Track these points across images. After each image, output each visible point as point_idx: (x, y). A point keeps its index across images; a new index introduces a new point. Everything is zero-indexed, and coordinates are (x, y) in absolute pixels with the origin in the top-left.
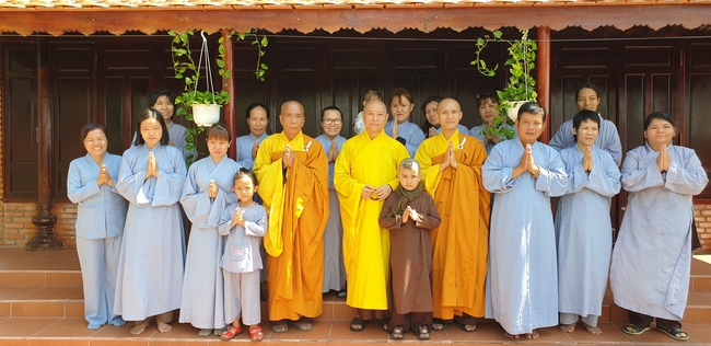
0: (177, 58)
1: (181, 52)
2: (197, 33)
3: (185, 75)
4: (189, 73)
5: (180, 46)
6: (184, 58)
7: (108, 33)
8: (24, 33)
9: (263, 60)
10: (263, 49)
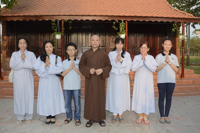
0: (53, 25)
1: (53, 24)
2: (57, 20)
3: (54, 29)
4: (55, 28)
5: (53, 23)
6: (54, 25)
7: (38, 20)
8: (21, 20)
9: (71, 25)
10: (70, 23)
